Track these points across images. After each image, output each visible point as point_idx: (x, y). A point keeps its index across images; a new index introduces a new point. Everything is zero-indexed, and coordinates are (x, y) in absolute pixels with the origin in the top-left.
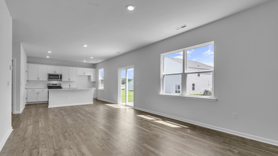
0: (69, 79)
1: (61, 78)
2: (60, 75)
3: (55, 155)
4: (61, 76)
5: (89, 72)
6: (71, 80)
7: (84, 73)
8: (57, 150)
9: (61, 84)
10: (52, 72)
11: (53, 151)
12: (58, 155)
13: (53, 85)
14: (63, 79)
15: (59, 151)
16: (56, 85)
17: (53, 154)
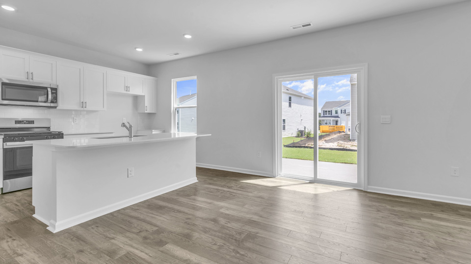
0: (83, 104)
1: (55, 100)
2: (52, 89)
4: (55, 90)
5: (140, 85)
6: (89, 108)
7: (127, 88)
9: (49, 120)
10: (18, 76)
13: (17, 122)
14: (62, 104)
16: (32, 122)
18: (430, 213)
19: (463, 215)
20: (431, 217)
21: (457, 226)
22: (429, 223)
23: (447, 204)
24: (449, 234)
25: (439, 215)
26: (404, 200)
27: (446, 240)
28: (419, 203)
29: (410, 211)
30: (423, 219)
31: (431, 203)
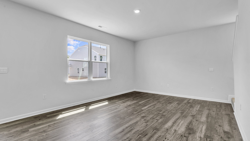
3: (190, 133)
8: (186, 137)
11: (189, 138)
12: (188, 132)
15: (185, 134)
17: (191, 135)
18: (33, 124)
19: (49, 118)
20: (35, 126)
21: (47, 125)
22: (33, 131)
23: (41, 115)
24: (44, 131)
25: (38, 123)
26: (17, 123)
27: (43, 136)
28: (27, 120)
29: (22, 128)
30: (30, 130)
31: (34, 118)
